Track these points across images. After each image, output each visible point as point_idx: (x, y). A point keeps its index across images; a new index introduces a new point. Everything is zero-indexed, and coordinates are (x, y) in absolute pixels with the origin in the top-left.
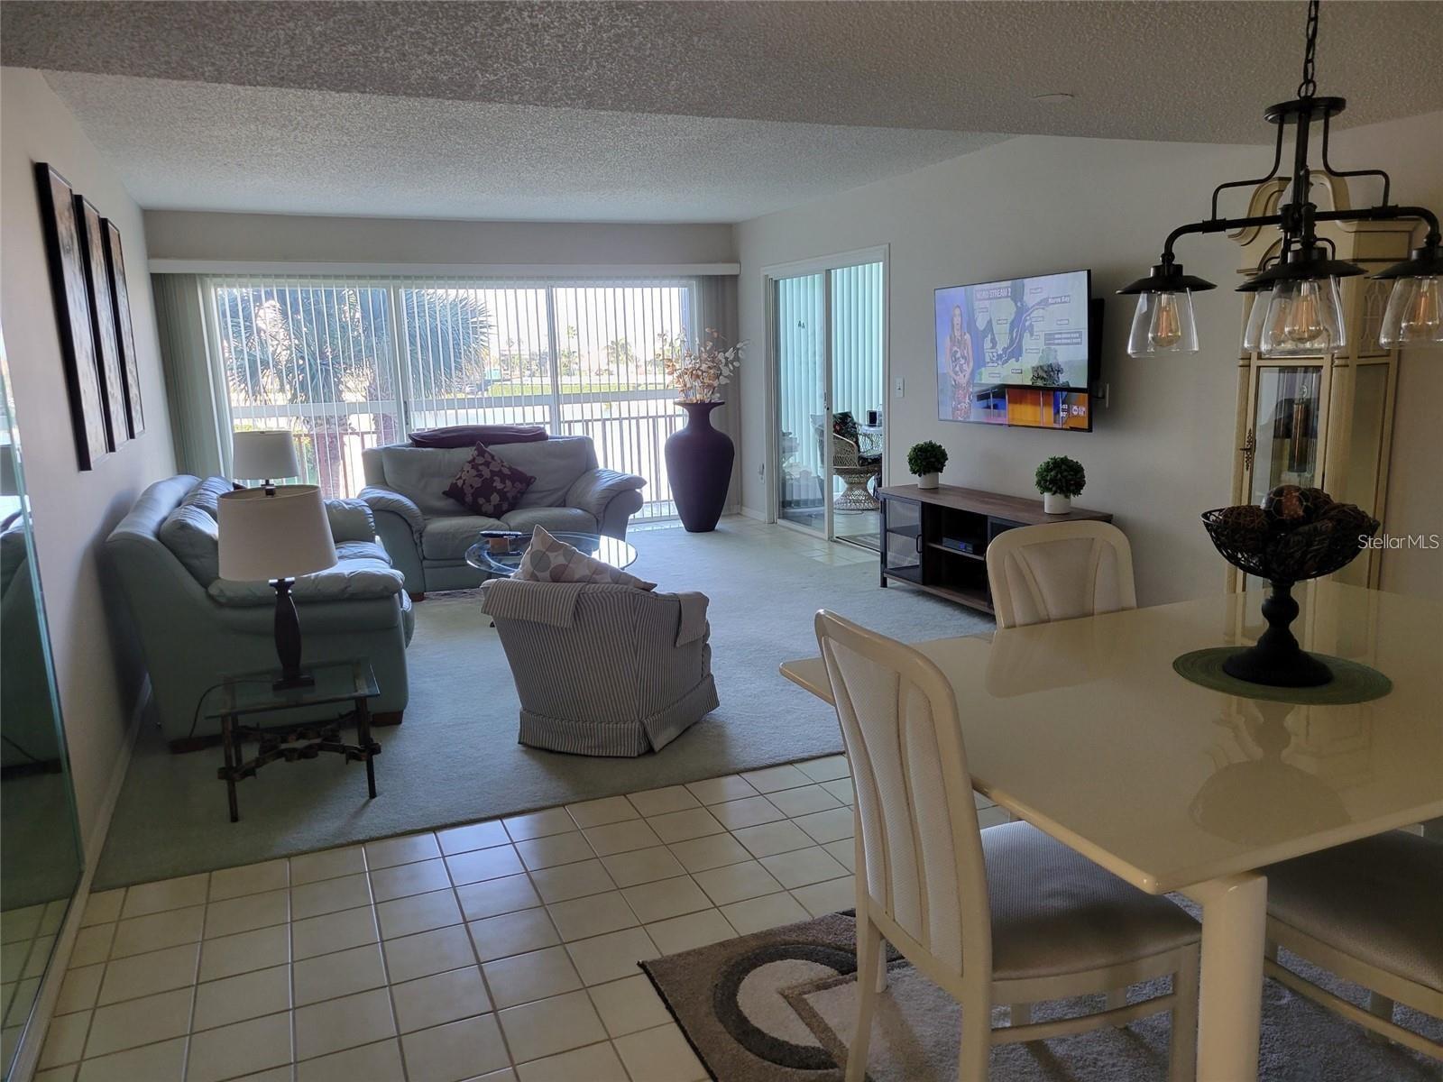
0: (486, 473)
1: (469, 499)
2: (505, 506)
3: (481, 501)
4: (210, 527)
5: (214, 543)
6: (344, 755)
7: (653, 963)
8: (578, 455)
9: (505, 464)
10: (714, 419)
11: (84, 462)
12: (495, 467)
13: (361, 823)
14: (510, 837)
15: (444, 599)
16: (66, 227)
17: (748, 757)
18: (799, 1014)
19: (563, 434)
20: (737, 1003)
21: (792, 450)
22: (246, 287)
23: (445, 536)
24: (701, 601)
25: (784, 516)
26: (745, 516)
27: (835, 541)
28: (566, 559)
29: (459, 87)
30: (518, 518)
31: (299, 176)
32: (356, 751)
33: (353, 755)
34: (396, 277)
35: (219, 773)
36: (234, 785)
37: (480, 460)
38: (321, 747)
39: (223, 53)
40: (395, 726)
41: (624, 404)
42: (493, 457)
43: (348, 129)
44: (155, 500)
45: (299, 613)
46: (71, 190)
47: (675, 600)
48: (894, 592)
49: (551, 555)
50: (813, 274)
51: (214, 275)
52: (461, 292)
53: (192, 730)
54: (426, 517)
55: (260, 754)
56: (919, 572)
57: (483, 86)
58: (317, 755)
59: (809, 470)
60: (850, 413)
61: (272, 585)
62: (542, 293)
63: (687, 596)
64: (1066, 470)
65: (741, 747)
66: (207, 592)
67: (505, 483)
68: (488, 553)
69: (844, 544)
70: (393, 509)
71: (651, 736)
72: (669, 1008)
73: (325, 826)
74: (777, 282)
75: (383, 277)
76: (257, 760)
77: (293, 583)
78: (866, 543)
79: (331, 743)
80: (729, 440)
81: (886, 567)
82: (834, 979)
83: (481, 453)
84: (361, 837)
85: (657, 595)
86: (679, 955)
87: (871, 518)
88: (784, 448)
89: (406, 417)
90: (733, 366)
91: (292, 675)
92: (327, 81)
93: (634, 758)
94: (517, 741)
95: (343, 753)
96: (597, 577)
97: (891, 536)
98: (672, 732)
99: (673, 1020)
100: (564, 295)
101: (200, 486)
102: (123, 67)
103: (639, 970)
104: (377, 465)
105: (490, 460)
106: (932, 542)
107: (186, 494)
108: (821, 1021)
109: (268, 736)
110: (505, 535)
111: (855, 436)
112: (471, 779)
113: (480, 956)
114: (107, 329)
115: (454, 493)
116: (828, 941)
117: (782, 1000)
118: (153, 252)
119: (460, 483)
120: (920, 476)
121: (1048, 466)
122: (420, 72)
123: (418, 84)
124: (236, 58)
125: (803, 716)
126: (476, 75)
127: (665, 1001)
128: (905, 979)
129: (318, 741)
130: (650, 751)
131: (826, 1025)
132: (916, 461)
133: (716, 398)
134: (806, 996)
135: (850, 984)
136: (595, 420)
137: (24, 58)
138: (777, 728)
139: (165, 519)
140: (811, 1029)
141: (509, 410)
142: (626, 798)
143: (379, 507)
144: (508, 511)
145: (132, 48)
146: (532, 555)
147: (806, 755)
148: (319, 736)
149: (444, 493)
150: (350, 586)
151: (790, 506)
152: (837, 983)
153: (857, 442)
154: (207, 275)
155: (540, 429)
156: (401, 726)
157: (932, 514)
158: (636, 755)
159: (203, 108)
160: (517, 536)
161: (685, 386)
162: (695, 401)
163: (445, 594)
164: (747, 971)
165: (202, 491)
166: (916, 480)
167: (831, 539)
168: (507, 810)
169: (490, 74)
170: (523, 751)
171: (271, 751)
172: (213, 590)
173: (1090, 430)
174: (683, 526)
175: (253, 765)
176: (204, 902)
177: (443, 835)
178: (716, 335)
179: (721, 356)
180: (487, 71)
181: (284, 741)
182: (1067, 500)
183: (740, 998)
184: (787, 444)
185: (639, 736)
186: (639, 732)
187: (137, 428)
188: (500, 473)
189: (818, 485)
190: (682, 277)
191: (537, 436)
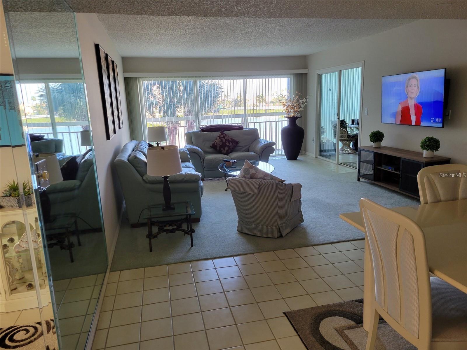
0: (224, 140)
1: (218, 148)
2: (230, 151)
3: (222, 149)
4: (144, 158)
5: (146, 164)
6: (184, 232)
7: (288, 312)
8: (254, 134)
9: (230, 137)
10: (298, 122)
11: (108, 138)
12: (226, 138)
13: (189, 255)
14: (236, 263)
15: (210, 181)
16: (103, 64)
17: (316, 240)
18: (343, 338)
19: (247, 127)
20: (319, 331)
21: (324, 133)
22: (151, 81)
23: (211, 161)
24: (299, 186)
25: (321, 155)
26: (307, 155)
27: (339, 164)
28: (255, 171)
29: (228, 12)
30: (234, 155)
31: (169, 45)
32: (188, 232)
33: (186, 233)
34: (196, 77)
35: (146, 236)
36: (151, 240)
37: (222, 136)
38: (176, 229)
39: (155, 5)
40: (198, 223)
41: (268, 117)
42: (226, 135)
43: (186, 29)
44: (127, 149)
45: (171, 186)
46: (105, 52)
47: (291, 186)
48: (362, 183)
49: (250, 170)
50: (335, 72)
51: (142, 78)
52: (213, 81)
53: (138, 221)
54: (205, 154)
55: (158, 231)
56: (372, 176)
57: (236, 12)
58: (175, 232)
59: (329, 139)
60: (344, 120)
61: (163, 177)
62: (242, 81)
63: (295, 184)
64: (433, 142)
65: (312, 237)
66: (143, 178)
67: (229, 144)
68: (226, 167)
69: (342, 165)
70: (195, 152)
71: (282, 231)
72: (295, 330)
73: (178, 255)
74: (321, 75)
75: (192, 77)
76: (158, 232)
77: (169, 177)
78: (351, 165)
79: (179, 228)
80: (302, 129)
81: (360, 174)
82: (354, 325)
83: (222, 134)
84: (189, 260)
85: (285, 184)
86: (298, 311)
87: (351, 156)
88: (321, 132)
89: (198, 122)
90: (305, 104)
91: (168, 206)
92: (186, 13)
93: (276, 238)
94: (237, 230)
95: (183, 232)
96: (265, 178)
97: (361, 163)
98: (288, 230)
99: (297, 335)
100: (249, 81)
101: (139, 144)
102: (124, 11)
103: (284, 315)
104: (190, 138)
105: (225, 136)
106: (378, 166)
107: (135, 147)
108: (351, 341)
109: (160, 225)
110: (231, 161)
111: (346, 128)
112: (223, 242)
113: (230, 304)
114: (114, 95)
115: (214, 147)
116: (351, 311)
117: (335, 332)
118: (125, 71)
119: (215, 143)
120: (374, 143)
121: (426, 140)
122: (216, 8)
123: (215, 12)
124: (159, 7)
125: (333, 226)
126: (234, 8)
127: (294, 327)
128: (381, 328)
129: (175, 227)
130: (281, 236)
131: (353, 343)
132: (373, 137)
133: (299, 115)
134: (344, 331)
135: (361, 328)
136: (258, 122)
137: (95, 10)
138: (325, 230)
139: (130, 155)
140: (347, 344)
141: (230, 119)
142: (274, 252)
143: (191, 151)
144: (230, 153)
145: (127, 5)
146: (243, 170)
147: (336, 241)
148: (175, 225)
149: (211, 146)
150: (185, 178)
151: (323, 152)
152: (356, 327)
153: (347, 130)
154: (140, 77)
155: (241, 126)
156: (199, 223)
157: (378, 156)
158: (276, 237)
159: (143, 24)
160: (234, 161)
161: (288, 111)
162: (292, 116)
163: (210, 179)
164: (322, 319)
165: (140, 146)
166: (372, 144)
167: (338, 164)
168: (235, 254)
169: (239, 7)
170: (238, 234)
171: (161, 230)
172: (145, 178)
173: (443, 127)
174: (286, 158)
175: (156, 234)
176: (143, 278)
177: (215, 261)
178: (299, 94)
179: (301, 101)
180: (238, 6)
181: (165, 226)
182: (433, 153)
183: (321, 329)
184: (322, 130)
185: (278, 231)
186: (278, 229)
187: (121, 126)
188: (228, 140)
189: (333, 144)
190: (288, 74)
191: (240, 128)
